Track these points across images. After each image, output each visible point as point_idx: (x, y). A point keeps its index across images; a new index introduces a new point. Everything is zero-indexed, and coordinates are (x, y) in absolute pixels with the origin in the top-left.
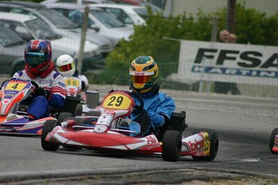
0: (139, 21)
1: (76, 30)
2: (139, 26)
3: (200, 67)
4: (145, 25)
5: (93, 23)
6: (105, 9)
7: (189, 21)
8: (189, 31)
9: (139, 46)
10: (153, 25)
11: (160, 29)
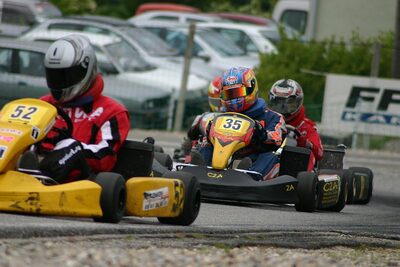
0: (266, 47)
2: (267, 55)
3: (354, 113)
4: (276, 52)
5: (201, 49)
7: (339, 49)
8: (340, 63)
10: (287, 53)
11: (297, 59)
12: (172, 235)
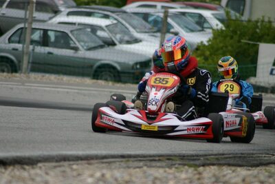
0: (217, 25)
1: (155, 34)
2: (218, 30)
4: (224, 28)
5: (173, 27)
6: (184, 14)
7: (268, 25)
8: (268, 35)
9: (218, 50)
10: (231, 29)
11: (238, 32)
12: (157, 158)
